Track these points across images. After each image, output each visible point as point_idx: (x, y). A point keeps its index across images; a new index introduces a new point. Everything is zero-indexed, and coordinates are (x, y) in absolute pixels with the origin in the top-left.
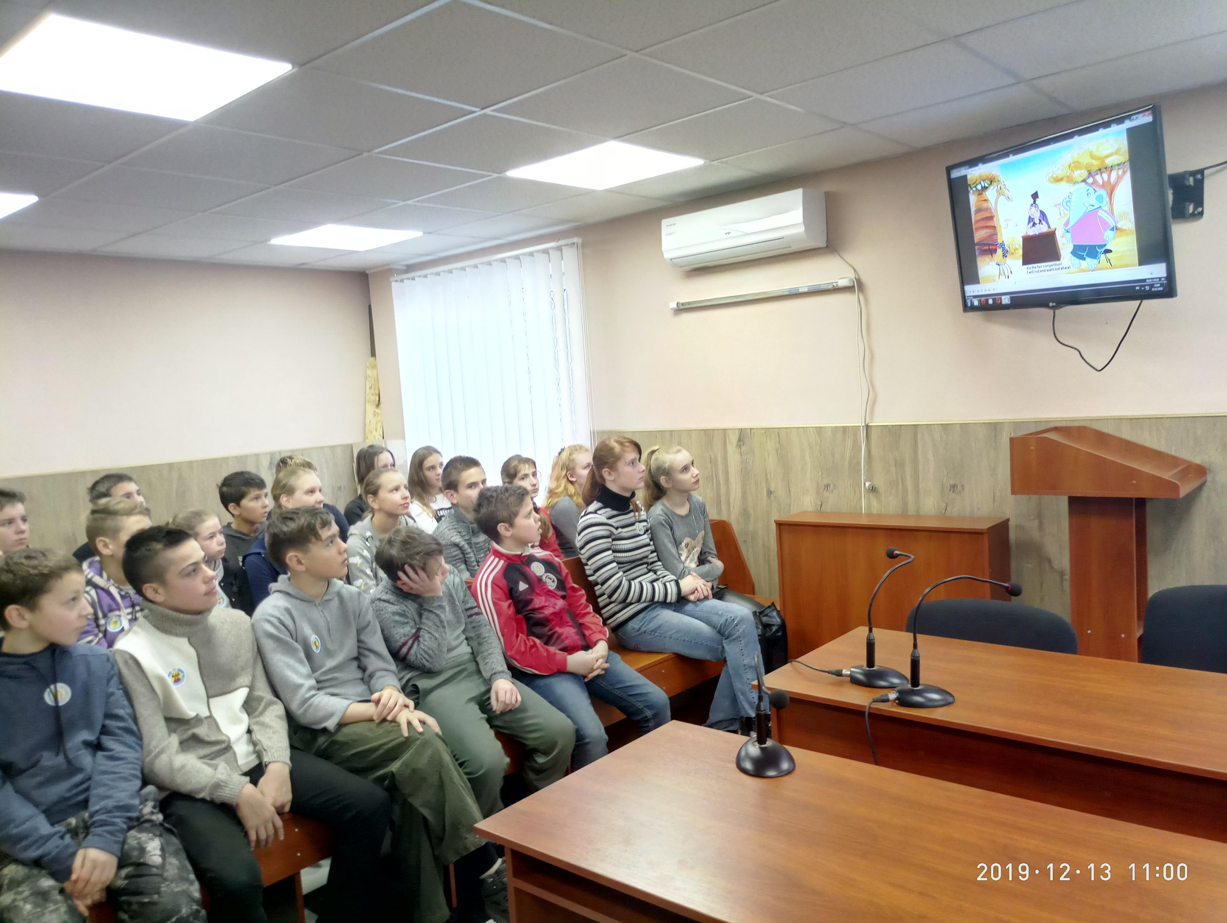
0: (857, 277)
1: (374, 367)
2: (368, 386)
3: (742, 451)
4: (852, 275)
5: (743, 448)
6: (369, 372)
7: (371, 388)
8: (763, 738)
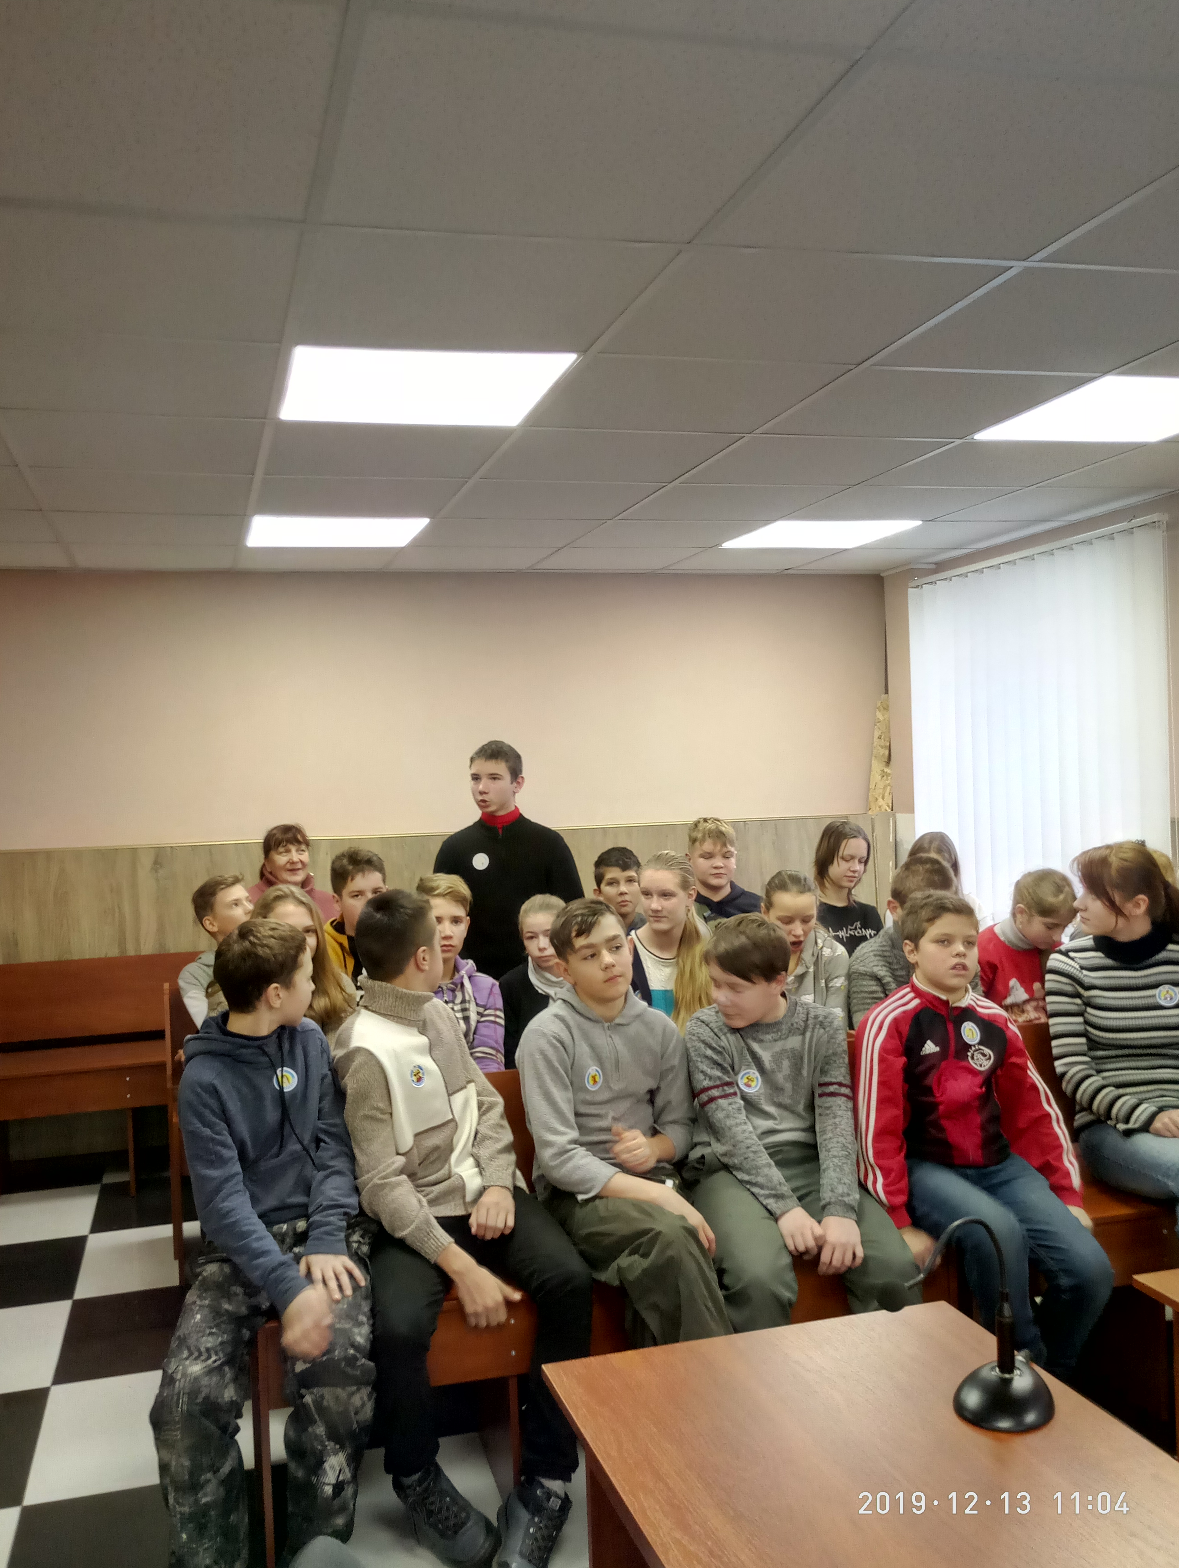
1: (886, 708)
2: (877, 734)
6: (879, 715)
7: (880, 738)
8: (1006, 1364)
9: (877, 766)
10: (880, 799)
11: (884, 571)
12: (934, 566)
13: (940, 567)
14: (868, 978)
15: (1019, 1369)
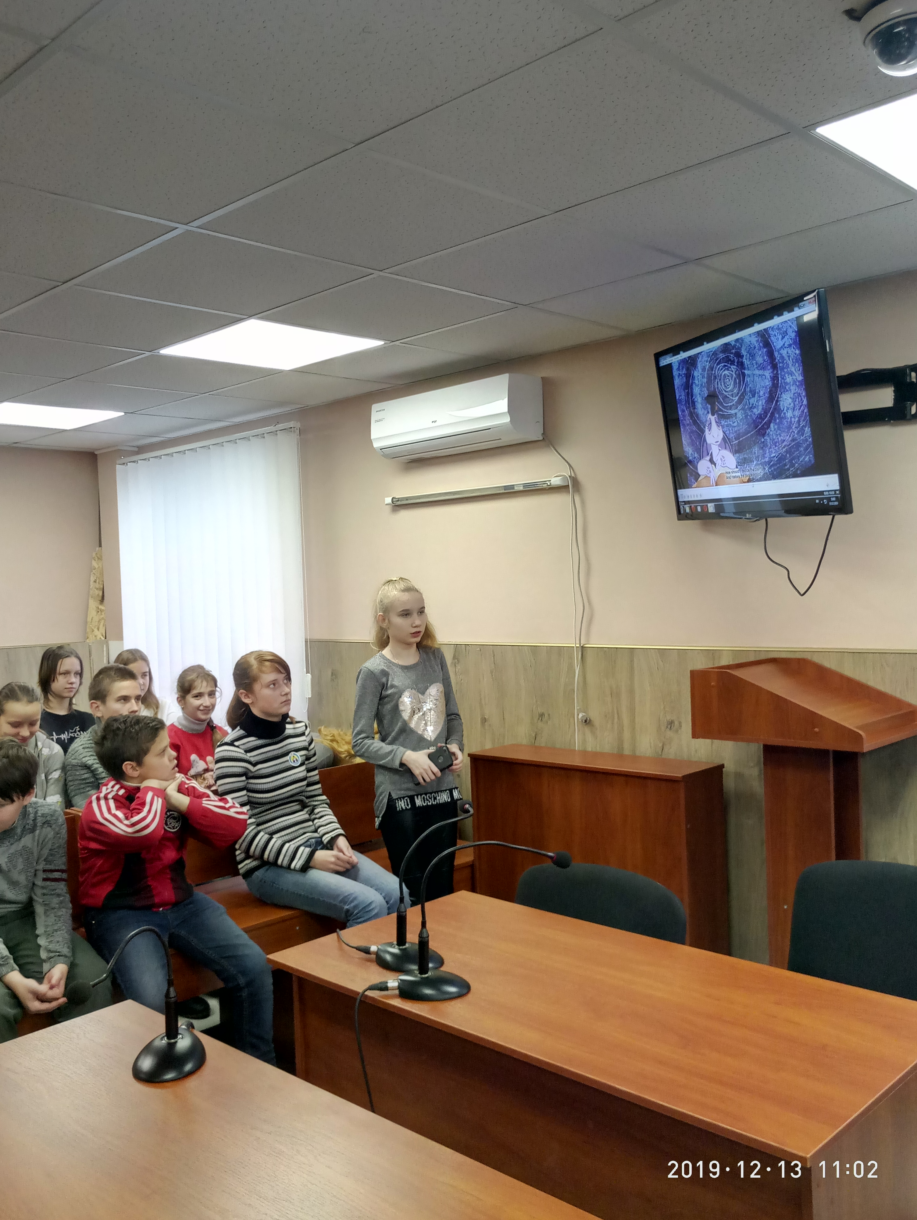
0: (573, 475)
1: (100, 559)
2: (92, 579)
3: (457, 670)
4: (567, 473)
5: (458, 667)
6: (94, 564)
7: (95, 582)
8: (172, 1032)
9: (93, 604)
10: (96, 630)
11: (97, 450)
12: (136, 449)
13: (141, 450)
15: (181, 1034)
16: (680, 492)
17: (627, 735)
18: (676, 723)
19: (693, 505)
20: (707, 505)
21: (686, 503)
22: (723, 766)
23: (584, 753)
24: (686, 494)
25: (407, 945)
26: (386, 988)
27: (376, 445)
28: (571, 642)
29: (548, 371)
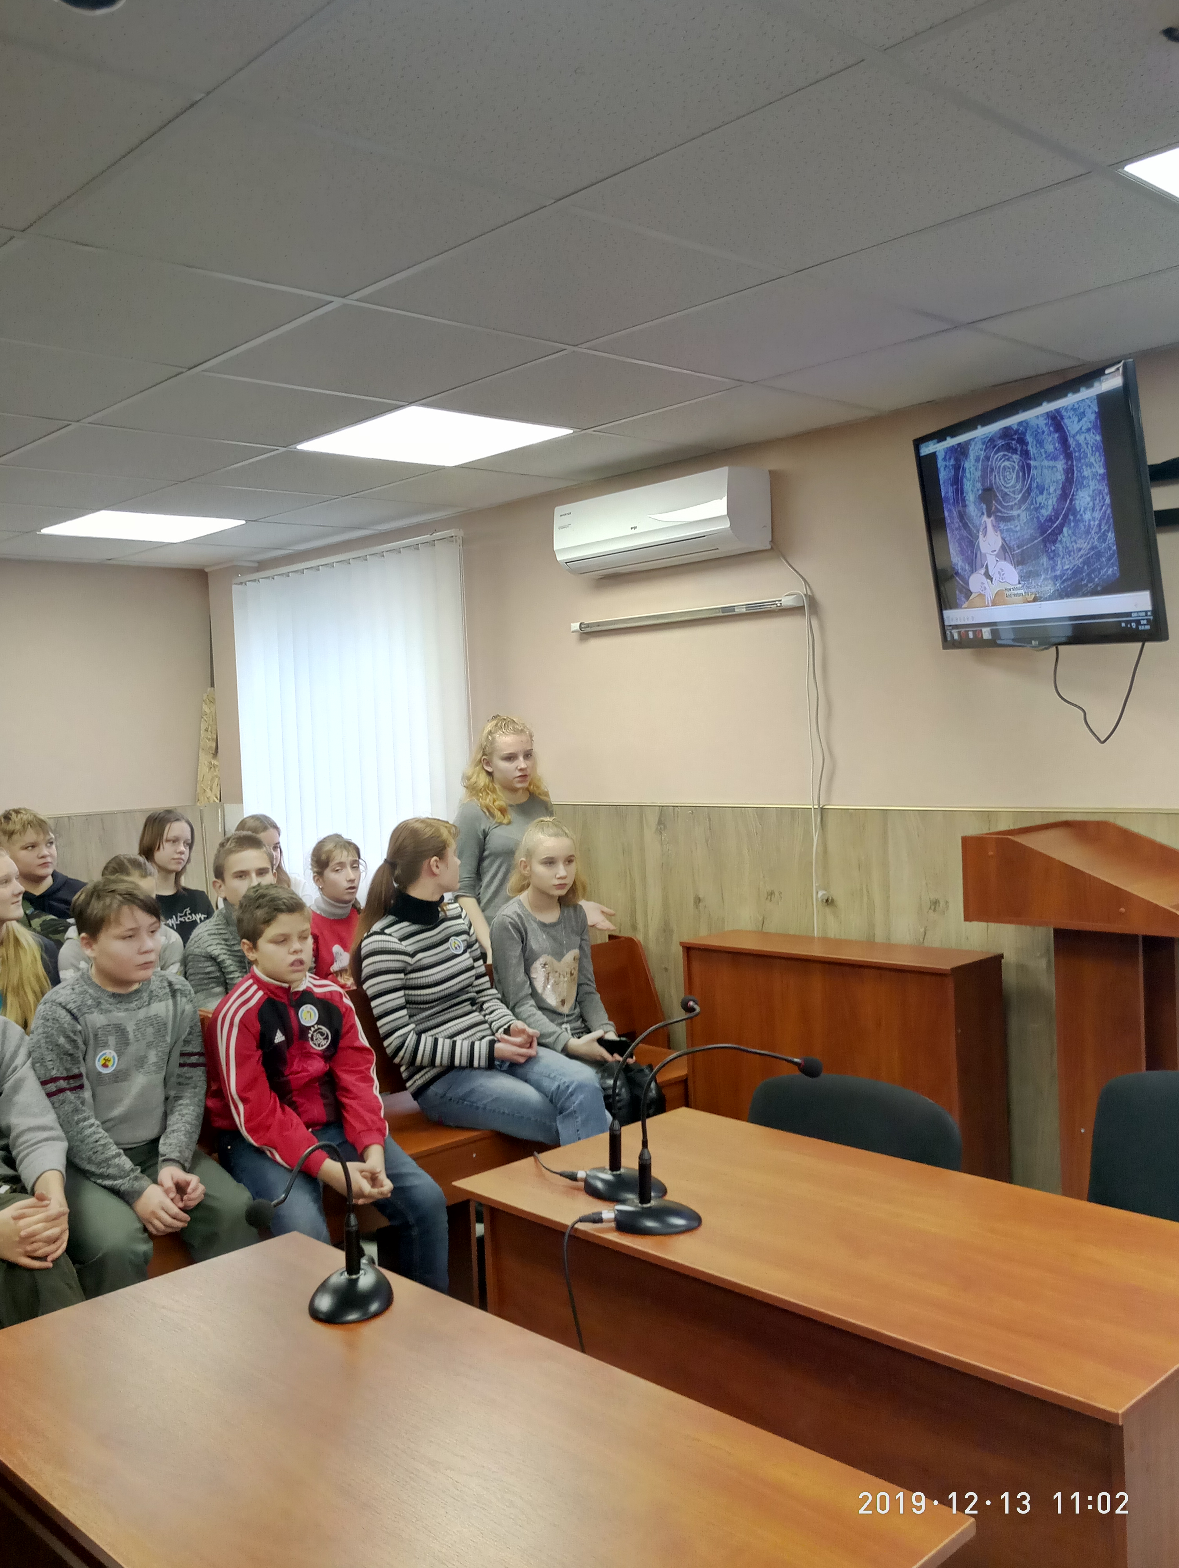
0: (809, 593)
1: (212, 701)
2: (203, 726)
3: (663, 838)
4: (802, 590)
5: (665, 834)
6: (206, 708)
7: (206, 730)
8: (353, 1267)
9: (205, 759)
10: (208, 791)
11: (208, 566)
12: (256, 565)
13: (262, 566)
14: (203, 959)
15: (363, 1269)
16: (946, 613)
17: (879, 917)
18: (942, 903)
19: (963, 630)
20: (981, 630)
21: (956, 627)
22: (1001, 956)
23: (825, 941)
24: (953, 616)
25: (622, 1170)
26: (600, 1220)
27: (560, 558)
28: (809, 804)
29: (776, 462)
